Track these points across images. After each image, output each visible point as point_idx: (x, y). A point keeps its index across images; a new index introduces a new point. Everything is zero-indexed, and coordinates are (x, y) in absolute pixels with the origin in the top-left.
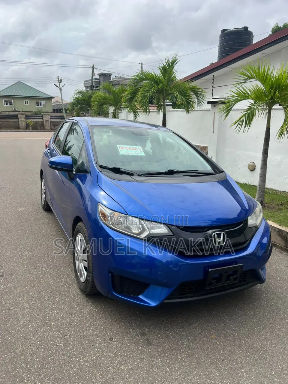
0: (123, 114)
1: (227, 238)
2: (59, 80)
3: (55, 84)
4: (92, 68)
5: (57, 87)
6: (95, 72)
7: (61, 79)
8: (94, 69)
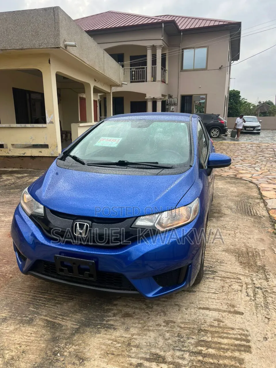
1: (90, 228)
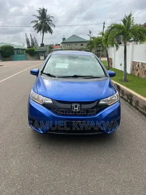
3: (88, 34)
5: (89, 36)
6: (105, 26)
7: (91, 31)
8: (105, 24)
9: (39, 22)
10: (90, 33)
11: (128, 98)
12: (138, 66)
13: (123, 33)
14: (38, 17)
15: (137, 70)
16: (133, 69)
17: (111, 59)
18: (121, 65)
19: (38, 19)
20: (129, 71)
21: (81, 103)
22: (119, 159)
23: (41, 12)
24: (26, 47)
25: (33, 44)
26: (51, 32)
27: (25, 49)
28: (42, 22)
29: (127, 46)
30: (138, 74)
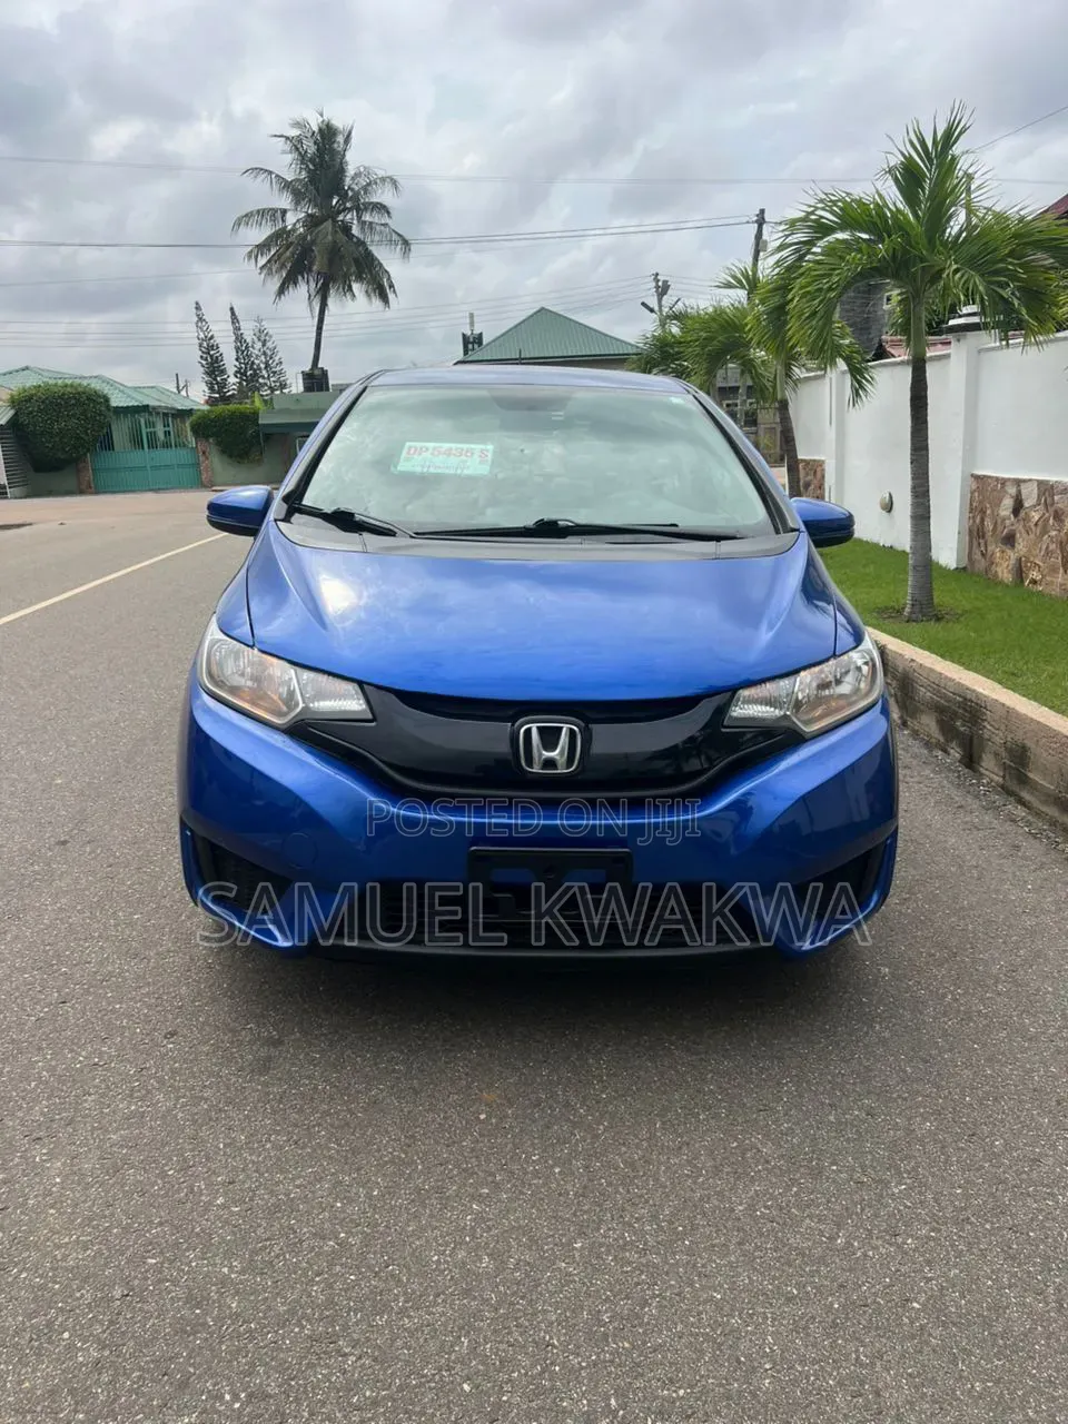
0: (827, 380)
2: (657, 287)
3: (643, 304)
4: (756, 222)
5: (652, 310)
6: (765, 236)
7: (665, 282)
8: (764, 226)
9: (291, 219)
10: (663, 290)
11: (947, 728)
12: (1018, 507)
13: (899, 266)
14: (287, 185)
15: (1010, 540)
16: (976, 534)
17: (816, 468)
18: (889, 507)
19: (284, 201)
20: (947, 550)
21: (590, 712)
22: (893, 1147)
23: (310, 148)
24: (197, 395)
25: (249, 376)
26: (381, 288)
27: (190, 412)
28: (312, 222)
29: (931, 371)
30: (1020, 572)
